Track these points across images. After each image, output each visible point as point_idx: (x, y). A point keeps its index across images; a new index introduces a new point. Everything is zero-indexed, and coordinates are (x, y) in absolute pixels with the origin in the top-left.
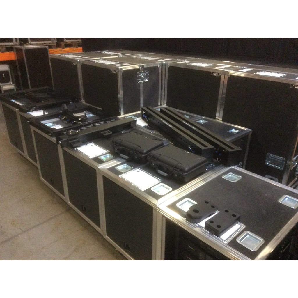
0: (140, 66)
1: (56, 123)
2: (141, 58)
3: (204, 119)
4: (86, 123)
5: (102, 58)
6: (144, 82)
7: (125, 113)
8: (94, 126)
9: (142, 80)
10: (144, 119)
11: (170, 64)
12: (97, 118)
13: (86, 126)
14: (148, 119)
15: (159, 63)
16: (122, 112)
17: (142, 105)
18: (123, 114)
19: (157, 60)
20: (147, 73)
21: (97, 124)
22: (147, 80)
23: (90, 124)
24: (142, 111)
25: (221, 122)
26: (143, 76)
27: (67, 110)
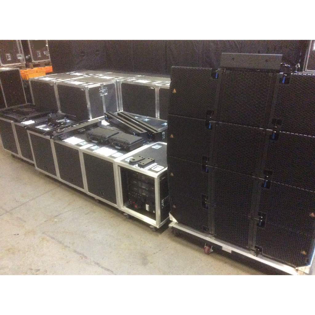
0: (101, 84)
1: (46, 127)
2: (102, 77)
3: (148, 118)
4: (67, 125)
5: (71, 79)
6: (105, 95)
8: (72, 126)
9: (103, 94)
10: (106, 120)
11: (122, 81)
13: (67, 127)
14: (109, 120)
15: (114, 81)
16: (91, 117)
17: (105, 112)
18: (92, 118)
19: (113, 79)
20: (106, 89)
21: (74, 126)
22: (107, 94)
23: (69, 126)
24: (105, 116)
25: (159, 119)
26: (103, 91)
27: (51, 118)
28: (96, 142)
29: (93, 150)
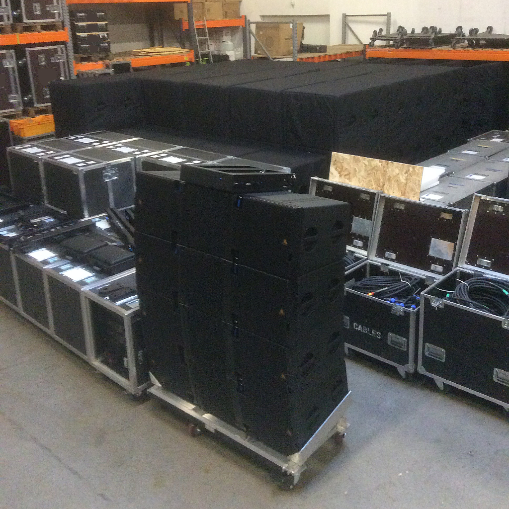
0: (105, 164)
1: (11, 231)
2: (117, 149)
4: (42, 229)
6: (113, 180)
7: (90, 216)
8: (49, 231)
9: (110, 178)
11: (143, 158)
12: (58, 222)
13: (40, 232)
15: (131, 157)
16: (86, 214)
18: (87, 217)
19: (132, 153)
20: (115, 170)
21: (53, 230)
22: (116, 178)
23: (45, 230)
26: (110, 174)
27: (23, 216)
28: (71, 258)
29: (62, 270)
